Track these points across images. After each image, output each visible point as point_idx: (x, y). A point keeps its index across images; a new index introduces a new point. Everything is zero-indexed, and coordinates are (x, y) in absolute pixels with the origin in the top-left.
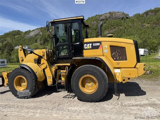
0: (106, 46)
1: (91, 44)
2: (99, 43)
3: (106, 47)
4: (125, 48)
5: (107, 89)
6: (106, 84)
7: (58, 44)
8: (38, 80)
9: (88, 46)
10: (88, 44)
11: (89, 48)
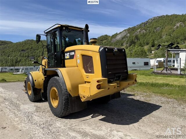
1: (69, 53)
4: (92, 57)
5: (64, 106)
6: (63, 100)
7: (49, 54)
8: (35, 87)
9: (67, 56)
10: (67, 54)
11: (68, 58)
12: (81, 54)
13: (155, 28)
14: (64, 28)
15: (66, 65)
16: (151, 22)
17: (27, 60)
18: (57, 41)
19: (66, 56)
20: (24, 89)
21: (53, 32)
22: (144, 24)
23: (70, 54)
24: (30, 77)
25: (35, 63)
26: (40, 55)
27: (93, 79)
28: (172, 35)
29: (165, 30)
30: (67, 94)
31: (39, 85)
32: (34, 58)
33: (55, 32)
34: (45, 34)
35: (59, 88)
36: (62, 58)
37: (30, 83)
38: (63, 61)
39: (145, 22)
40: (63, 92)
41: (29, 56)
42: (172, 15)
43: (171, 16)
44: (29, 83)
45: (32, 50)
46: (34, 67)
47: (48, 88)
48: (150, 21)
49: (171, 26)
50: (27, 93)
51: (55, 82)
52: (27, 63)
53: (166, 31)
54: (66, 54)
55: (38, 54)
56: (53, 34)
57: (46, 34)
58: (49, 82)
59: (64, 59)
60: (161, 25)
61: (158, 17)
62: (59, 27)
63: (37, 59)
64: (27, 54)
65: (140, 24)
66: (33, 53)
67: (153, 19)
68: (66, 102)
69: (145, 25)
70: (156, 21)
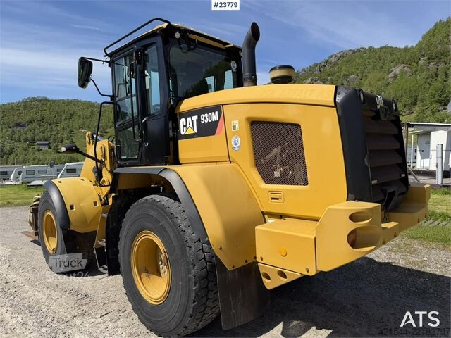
0: (236, 123)
1: (195, 118)
2: (217, 113)
3: (237, 126)
4: (298, 126)
5: (194, 302)
6: (190, 279)
7: (119, 123)
8: (72, 228)
9: (188, 126)
10: (189, 119)
11: (190, 132)
12: (248, 119)
13: (346, 76)
14: (177, 35)
15: (182, 157)
16: (336, 63)
17: (31, 150)
18: (150, 79)
19: (185, 126)
20: (31, 230)
21: (138, 50)
22: (320, 68)
23: (199, 120)
24: (55, 197)
25: (69, 150)
26: (65, 136)
27: (331, 207)
28: (383, 93)
29: (367, 82)
30: (204, 258)
31: (84, 221)
32: (47, 144)
33: (146, 47)
34: (104, 59)
35: (172, 235)
36: (171, 134)
37: (54, 214)
38: (171, 143)
39: (323, 62)
40: (189, 252)
41: (34, 140)
42: (381, 48)
43: (380, 51)
44: (50, 214)
45: (44, 124)
46: (51, 166)
47: (123, 234)
48: (333, 59)
49: (381, 74)
50: (39, 242)
51: (153, 213)
52: (30, 156)
53: (370, 83)
54: (183, 120)
55: (59, 136)
56: (137, 53)
57: (109, 59)
58: (127, 214)
59: (177, 137)
60: (357, 69)
61: (351, 50)
62: (161, 29)
63: (57, 146)
64: (29, 135)
65: (310, 67)
66: (46, 133)
67: (339, 56)
68: (201, 289)
69: (322, 69)
70: (347, 62)
